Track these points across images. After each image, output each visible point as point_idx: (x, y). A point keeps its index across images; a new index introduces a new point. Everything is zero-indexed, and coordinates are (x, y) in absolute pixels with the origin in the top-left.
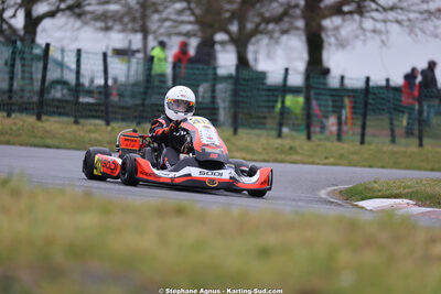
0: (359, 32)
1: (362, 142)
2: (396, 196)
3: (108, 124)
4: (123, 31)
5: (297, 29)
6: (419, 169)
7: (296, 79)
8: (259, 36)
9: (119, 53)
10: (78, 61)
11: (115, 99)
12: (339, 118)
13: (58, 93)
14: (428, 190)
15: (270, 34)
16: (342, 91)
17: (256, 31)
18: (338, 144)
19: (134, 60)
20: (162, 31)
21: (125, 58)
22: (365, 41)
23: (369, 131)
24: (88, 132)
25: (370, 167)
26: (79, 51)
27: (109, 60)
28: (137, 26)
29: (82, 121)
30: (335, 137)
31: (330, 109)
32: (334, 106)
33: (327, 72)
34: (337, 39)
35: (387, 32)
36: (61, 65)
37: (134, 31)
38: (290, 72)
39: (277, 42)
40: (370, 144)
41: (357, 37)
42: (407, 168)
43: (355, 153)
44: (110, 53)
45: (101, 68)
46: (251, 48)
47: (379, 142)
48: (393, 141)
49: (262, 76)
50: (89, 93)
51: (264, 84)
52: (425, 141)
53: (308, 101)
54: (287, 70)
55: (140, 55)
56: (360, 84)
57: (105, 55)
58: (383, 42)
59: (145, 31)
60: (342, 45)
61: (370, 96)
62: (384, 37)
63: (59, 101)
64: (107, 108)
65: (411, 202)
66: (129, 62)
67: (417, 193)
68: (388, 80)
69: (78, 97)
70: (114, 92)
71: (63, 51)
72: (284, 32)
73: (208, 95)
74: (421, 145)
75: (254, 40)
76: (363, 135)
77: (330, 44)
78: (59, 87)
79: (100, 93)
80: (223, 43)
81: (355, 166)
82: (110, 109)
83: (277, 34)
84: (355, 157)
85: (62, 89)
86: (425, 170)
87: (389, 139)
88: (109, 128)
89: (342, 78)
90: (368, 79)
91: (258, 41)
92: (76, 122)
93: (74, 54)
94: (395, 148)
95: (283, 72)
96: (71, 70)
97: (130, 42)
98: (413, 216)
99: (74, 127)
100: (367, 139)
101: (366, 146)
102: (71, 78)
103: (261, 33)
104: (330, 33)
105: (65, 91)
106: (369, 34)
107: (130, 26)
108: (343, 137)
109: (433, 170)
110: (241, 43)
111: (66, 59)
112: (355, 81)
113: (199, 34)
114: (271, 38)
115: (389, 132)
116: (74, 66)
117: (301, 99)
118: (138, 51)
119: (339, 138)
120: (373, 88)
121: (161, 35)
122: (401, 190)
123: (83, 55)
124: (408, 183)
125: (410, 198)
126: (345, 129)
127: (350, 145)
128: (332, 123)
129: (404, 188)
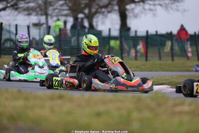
1: (146, 60)
2: (162, 84)
4: (37, 15)
7: (115, 33)
8: (98, 15)
9: (35, 25)
10: (16, 30)
12: (136, 50)
13: (8, 45)
14: (176, 81)
16: (136, 39)
18: (135, 62)
19: (42, 28)
20: (54, 14)
21: (38, 27)
23: (149, 55)
25: (151, 71)
26: (16, 26)
30: (134, 59)
31: (132, 46)
33: (129, 29)
34: (133, 14)
35: (156, 10)
36: (9, 32)
37: (42, 15)
38: (111, 30)
39: (106, 16)
40: (150, 61)
41: (142, 13)
43: (144, 65)
44: (31, 26)
45: (27, 33)
47: (154, 60)
48: (160, 59)
52: (175, 58)
53: (121, 42)
56: (144, 34)
57: (28, 27)
58: (154, 15)
59: (46, 15)
60: (136, 16)
61: (149, 39)
62: (154, 12)
63: (9, 48)
65: (169, 87)
66: (40, 29)
67: (171, 82)
68: (156, 32)
70: (34, 42)
71: (10, 25)
72: (109, 12)
73: (76, 42)
74: (173, 60)
75: (96, 16)
76: (146, 57)
77: (130, 16)
78: (9, 42)
83: (106, 13)
84: (143, 67)
87: (158, 58)
89: (136, 32)
90: (147, 32)
93: (14, 27)
94: (161, 62)
95: (108, 30)
96: (13, 33)
97: (40, 20)
98: (170, 93)
100: (149, 58)
101: (148, 62)
102: (13, 37)
103: (99, 13)
105: (12, 44)
106: (148, 11)
107: (40, 12)
108: (138, 58)
109: (179, 71)
112: (142, 32)
113: (71, 14)
114: (103, 15)
115: (158, 55)
116: (15, 32)
117: (118, 42)
118: (43, 24)
119: (136, 58)
121: (54, 16)
122: (164, 82)
123: (18, 27)
124: (167, 78)
125: (168, 85)
126: (139, 54)
127: (141, 62)
128: (133, 52)
129: (165, 80)
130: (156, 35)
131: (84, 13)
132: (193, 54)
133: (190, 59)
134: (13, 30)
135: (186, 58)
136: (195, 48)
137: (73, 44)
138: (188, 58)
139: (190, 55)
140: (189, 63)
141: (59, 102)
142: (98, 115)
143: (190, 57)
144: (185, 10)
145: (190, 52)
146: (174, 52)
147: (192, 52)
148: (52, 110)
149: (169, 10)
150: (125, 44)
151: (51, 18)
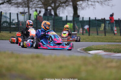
0: (87, 5)
1: (89, 35)
2: (99, 50)
4: (23, 7)
5: (70, 5)
6: (105, 42)
7: (70, 18)
8: (60, 7)
9: (22, 13)
10: (10, 16)
11: (21, 26)
13: (5, 25)
14: (107, 48)
15: (63, 6)
16: (83, 23)
17: (59, 6)
18: (82, 36)
19: (26, 15)
20: (33, 7)
21: (23, 15)
22: (89, 8)
23: (90, 32)
24: (14, 35)
25: (92, 42)
26: (10, 13)
27: (19, 15)
28: (26, 6)
29: (12, 32)
30: (82, 34)
31: (80, 26)
32: (81, 26)
33: (79, 16)
34: (81, 7)
35: (95, 5)
36: (6, 17)
37: (26, 7)
38: (68, 17)
39: (65, 9)
40: (91, 35)
41: (87, 6)
42: (102, 42)
43: (87, 38)
44: (19, 13)
45: (17, 18)
46: (58, 11)
47: (94, 35)
48: (98, 34)
49: (61, 18)
50: (14, 24)
51: (62, 20)
52: (106, 34)
53: (74, 24)
54: (67, 16)
55: (27, 14)
57: (17, 14)
58: (94, 7)
59: (28, 7)
60: (83, 9)
61: (91, 22)
62: (94, 6)
63: (5, 27)
64: (18, 28)
65: (103, 51)
66: (24, 16)
68: (95, 18)
69: (10, 26)
70: (21, 24)
71: (6, 13)
72: (67, 6)
74: (105, 35)
75: (58, 8)
77: (79, 9)
78: (5, 23)
79: (16, 24)
81: (87, 42)
82: (19, 29)
83: (65, 7)
84: (87, 39)
85: (6, 24)
86: (107, 42)
87: (96, 34)
89: (83, 18)
90: (90, 18)
91: (59, 9)
92: (10, 33)
93: (9, 14)
94: (98, 36)
95: (66, 17)
96: (8, 18)
97: (24, 10)
98: (104, 55)
99: (10, 34)
102: (8, 20)
103: (60, 6)
104: (79, 6)
105: (7, 24)
106: (90, 6)
107: (24, 6)
109: (109, 42)
110: (55, 9)
111: (7, 16)
113: (44, 7)
114: (63, 7)
115: (96, 32)
116: (9, 17)
117: (72, 24)
118: (27, 13)
119: (83, 34)
121: (33, 8)
124: (102, 46)
126: (85, 31)
127: (86, 36)
128: (81, 30)
129: (101, 47)
130: (96, 20)
131: (51, 6)
132: (117, 32)
133: (116, 35)
134: (8, 16)
135: (113, 34)
136: (119, 28)
138: (115, 34)
139: (116, 32)
140: (115, 37)
143: (116, 33)
144: (112, 5)
145: (115, 30)
146: (106, 30)
147: (117, 30)
149: (103, 5)
150: (76, 25)
151: (32, 9)
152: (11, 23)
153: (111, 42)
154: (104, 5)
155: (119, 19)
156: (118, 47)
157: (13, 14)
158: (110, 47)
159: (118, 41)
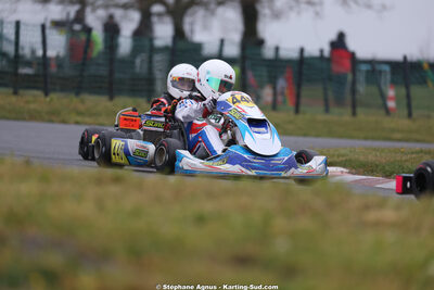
0: (294, 4)
1: (297, 111)
3: (46, 94)
6: (352, 137)
8: (195, 8)
9: (57, 24)
10: (17, 33)
11: (53, 69)
12: (274, 88)
14: (362, 158)
15: (206, 6)
16: (277, 66)
17: (192, 3)
18: (273, 114)
20: (99, 2)
21: (63, 30)
22: (299, 13)
23: (303, 100)
24: (27, 102)
25: (305, 135)
26: (18, 24)
27: (48, 31)
29: (21, 92)
30: (270, 108)
31: (265, 79)
32: (269, 77)
33: (261, 43)
34: (272, 10)
35: (321, 4)
36: (1, 36)
37: (72, 3)
38: (226, 43)
39: (213, 13)
40: (304, 113)
41: (291, 8)
42: (341, 137)
43: (290, 122)
44: (48, 25)
45: (40, 39)
47: (313, 112)
48: (327, 110)
49: (198, 47)
50: (28, 64)
51: (200, 55)
52: (359, 110)
53: (243, 71)
54: (222, 41)
56: (295, 55)
57: (43, 27)
58: (317, 14)
59: (83, 3)
60: (277, 15)
61: (305, 66)
62: (318, 8)
64: (46, 79)
65: (345, 170)
67: (350, 160)
68: (321, 51)
69: (17, 69)
70: (53, 63)
71: (2, 23)
72: (220, 3)
73: (145, 66)
74: (354, 114)
75: (190, 11)
76: (298, 105)
77: (265, 15)
79: (39, 64)
80: (160, 15)
82: (49, 80)
83: (212, 6)
84: (290, 127)
85: (2, 60)
86: (358, 138)
87: (323, 108)
88: (48, 99)
89: (277, 49)
90: (302, 50)
91: (194, 13)
92: (15, 93)
93: (13, 26)
94: (329, 117)
95: (217, 43)
96: (8, 40)
98: (348, 183)
99: (14, 99)
100: (302, 108)
101: (300, 117)
102: (9, 49)
103: (197, 4)
104: (266, 4)
105: (4, 62)
106: (303, 6)
108: (278, 106)
109: (366, 138)
110: (177, 15)
111: (5, 31)
112: (289, 50)
113: (137, 6)
114: (207, 9)
115: (323, 102)
116: (13, 37)
119: (274, 107)
120: (307, 59)
121: (98, 7)
122: (336, 159)
123: (22, 28)
124: (343, 152)
125: (344, 167)
126: (280, 98)
127: (285, 114)
128: (267, 93)
129: (338, 156)
130: (322, 57)
131: (164, 4)
132: (398, 104)
133: (392, 113)
134: (9, 32)
135: (383, 112)
136: (403, 91)
137: (138, 70)
138: (388, 111)
139: (391, 104)
140: (388, 122)
141: (114, 189)
142: (200, 220)
143: (393, 109)
144: (384, 7)
145: (391, 99)
146: (358, 97)
147: (396, 98)
148: (100, 205)
150: (250, 74)
151: (94, 10)
152: (18, 59)
153: (373, 139)
154: (352, 4)
155: (405, 58)
156: (398, 159)
157: (27, 25)
158: (371, 158)
159: (398, 136)
